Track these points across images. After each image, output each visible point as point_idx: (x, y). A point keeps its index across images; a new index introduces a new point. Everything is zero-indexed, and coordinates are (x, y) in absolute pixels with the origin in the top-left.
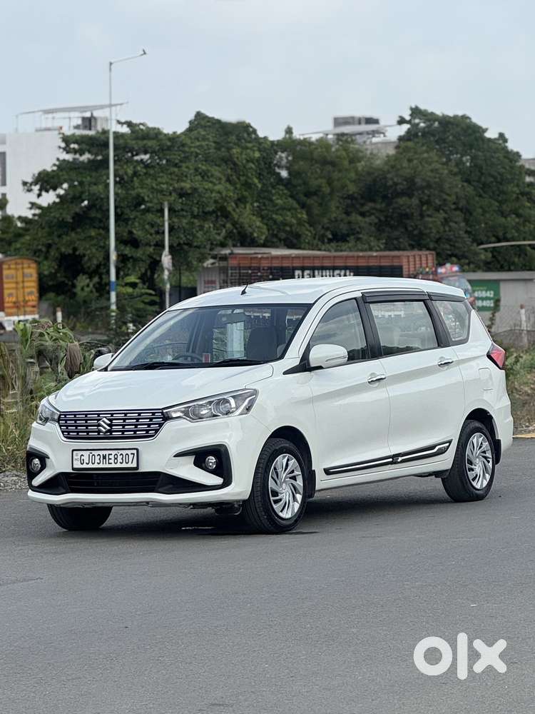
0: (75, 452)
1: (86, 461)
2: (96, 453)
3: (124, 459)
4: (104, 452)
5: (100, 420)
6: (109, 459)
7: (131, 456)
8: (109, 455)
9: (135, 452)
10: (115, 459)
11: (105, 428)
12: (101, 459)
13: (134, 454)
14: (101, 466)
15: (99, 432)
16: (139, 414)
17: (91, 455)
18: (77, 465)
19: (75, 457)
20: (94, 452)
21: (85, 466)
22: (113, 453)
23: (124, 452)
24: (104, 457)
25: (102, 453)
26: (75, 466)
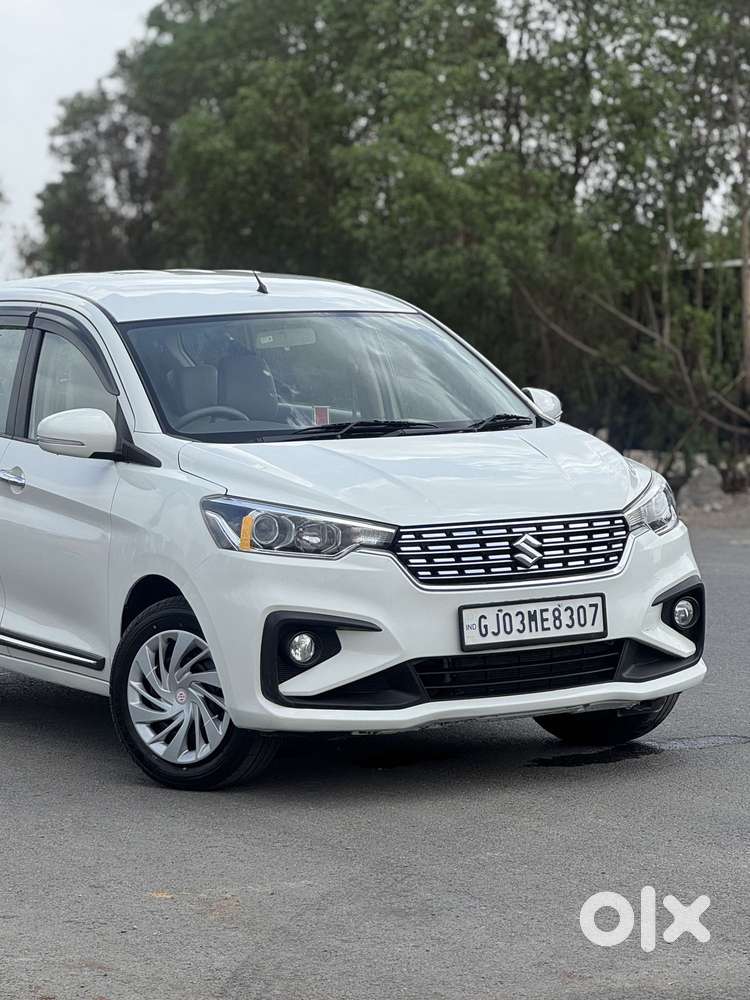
0: (465, 612)
1: (493, 628)
2: (513, 610)
3: (575, 617)
4: (532, 607)
5: (518, 538)
6: (543, 620)
7: (590, 612)
8: (542, 611)
9: (598, 600)
10: (556, 618)
11: (531, 556)
12: (526, 621)
13: (596, 606)
14: (527, 636)
15: (515, 564)
16: (590, 523)
17: (501, 615)
18: (472, 638)
19: (466, 623)
20: (506, 609)
21: (490, 639)
22: (550, 606)
23: (575, 604)
24: (532, 617)
25: (525, 609)
26: (468, 642)
